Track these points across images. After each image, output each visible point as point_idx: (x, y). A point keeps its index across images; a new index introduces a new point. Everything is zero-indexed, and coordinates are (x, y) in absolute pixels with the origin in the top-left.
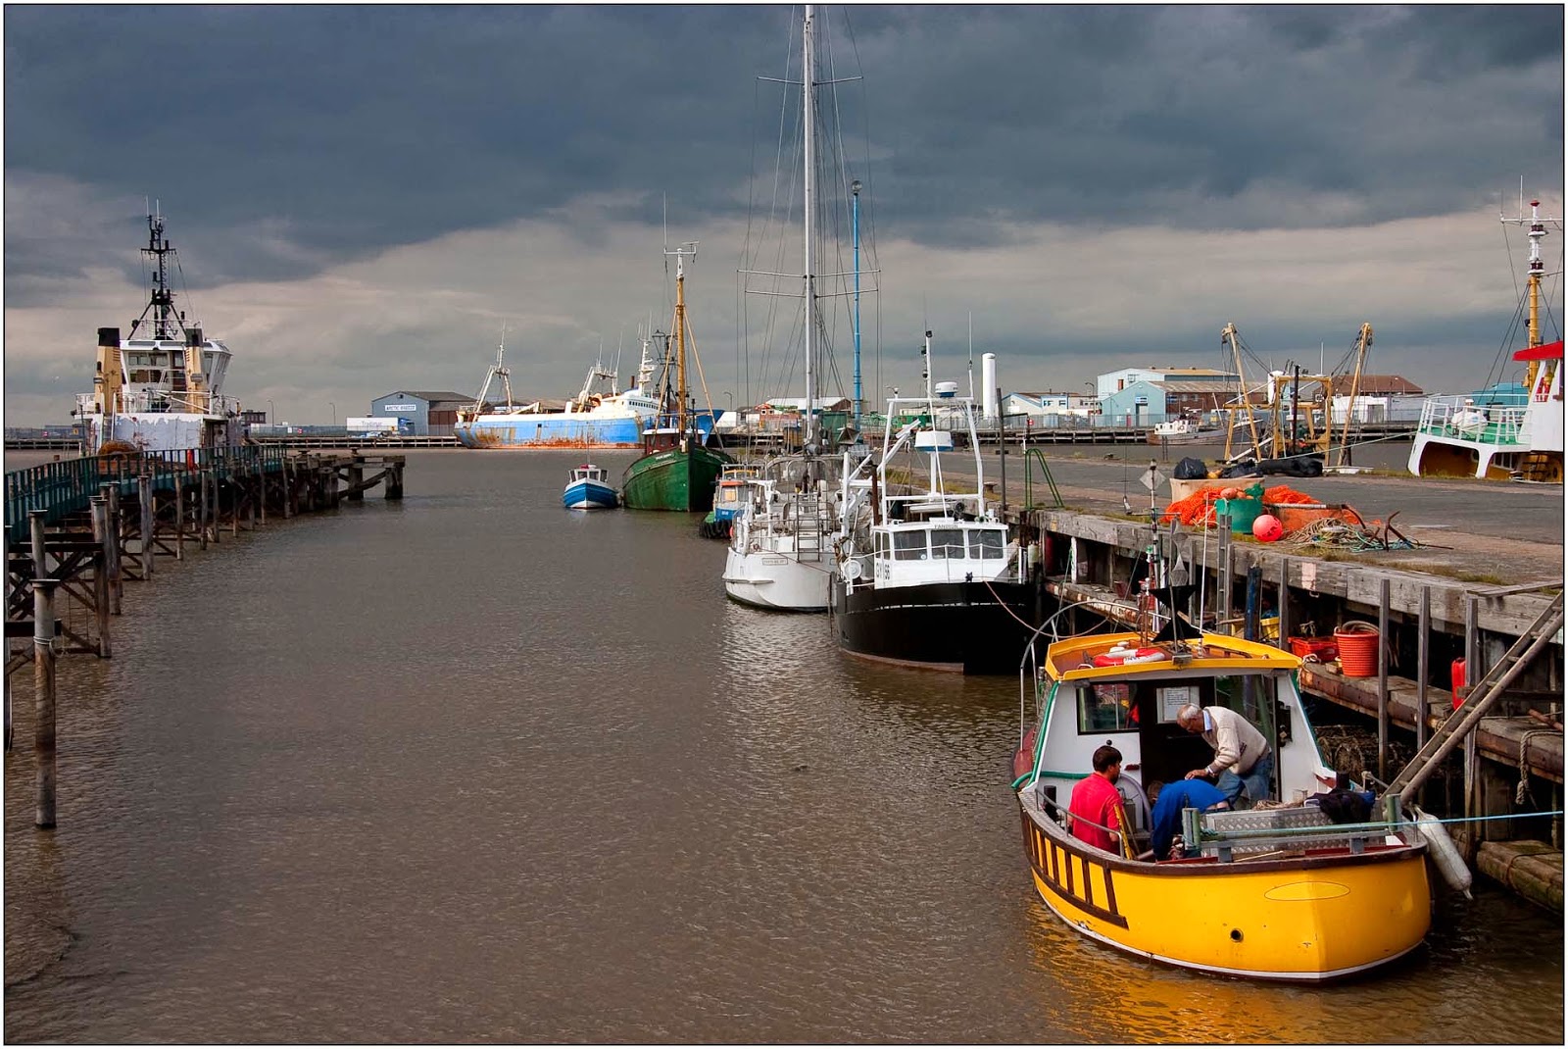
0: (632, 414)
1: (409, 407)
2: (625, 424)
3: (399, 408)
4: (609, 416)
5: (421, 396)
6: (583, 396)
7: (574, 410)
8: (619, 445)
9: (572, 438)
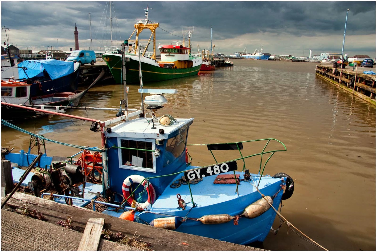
0: (259, 56)
1: (237, 54)
2: (258, 57)
3: (236, 54)
4: (257, 56)
5: (239, 52)
6: (254, 53)
7: (253, 55)
8: (257, 60)
9: (252, 58)
